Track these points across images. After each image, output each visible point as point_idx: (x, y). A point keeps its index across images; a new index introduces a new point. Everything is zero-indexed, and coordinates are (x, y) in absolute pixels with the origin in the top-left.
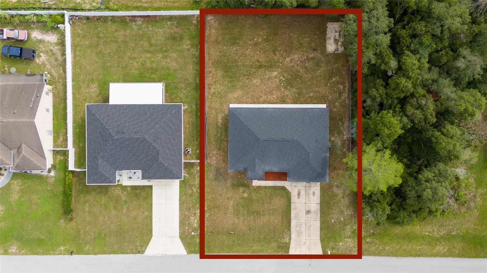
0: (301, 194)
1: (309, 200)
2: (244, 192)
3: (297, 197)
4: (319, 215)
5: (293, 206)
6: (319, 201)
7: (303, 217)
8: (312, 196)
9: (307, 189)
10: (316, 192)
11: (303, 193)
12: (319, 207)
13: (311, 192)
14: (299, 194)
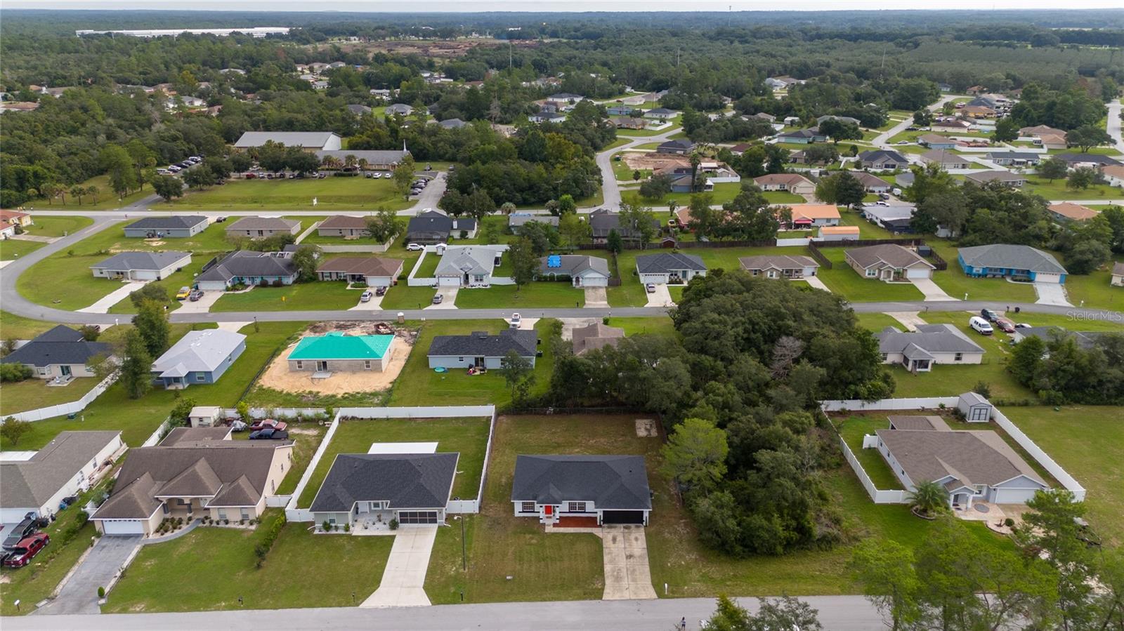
0: (618, 539)
1: (630, 545)
2: (532, 538)
3: (611, 542)
4: (647, 559)
5: (606, 551)
6: (645, 546)
7: (623, 563)
8: (634, 542)
9: (626, 535)
10: (639, 537)
11: (620, 538)
12: (646, 551)
13: (633, 537)
14: (614, 540)
